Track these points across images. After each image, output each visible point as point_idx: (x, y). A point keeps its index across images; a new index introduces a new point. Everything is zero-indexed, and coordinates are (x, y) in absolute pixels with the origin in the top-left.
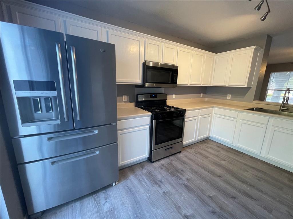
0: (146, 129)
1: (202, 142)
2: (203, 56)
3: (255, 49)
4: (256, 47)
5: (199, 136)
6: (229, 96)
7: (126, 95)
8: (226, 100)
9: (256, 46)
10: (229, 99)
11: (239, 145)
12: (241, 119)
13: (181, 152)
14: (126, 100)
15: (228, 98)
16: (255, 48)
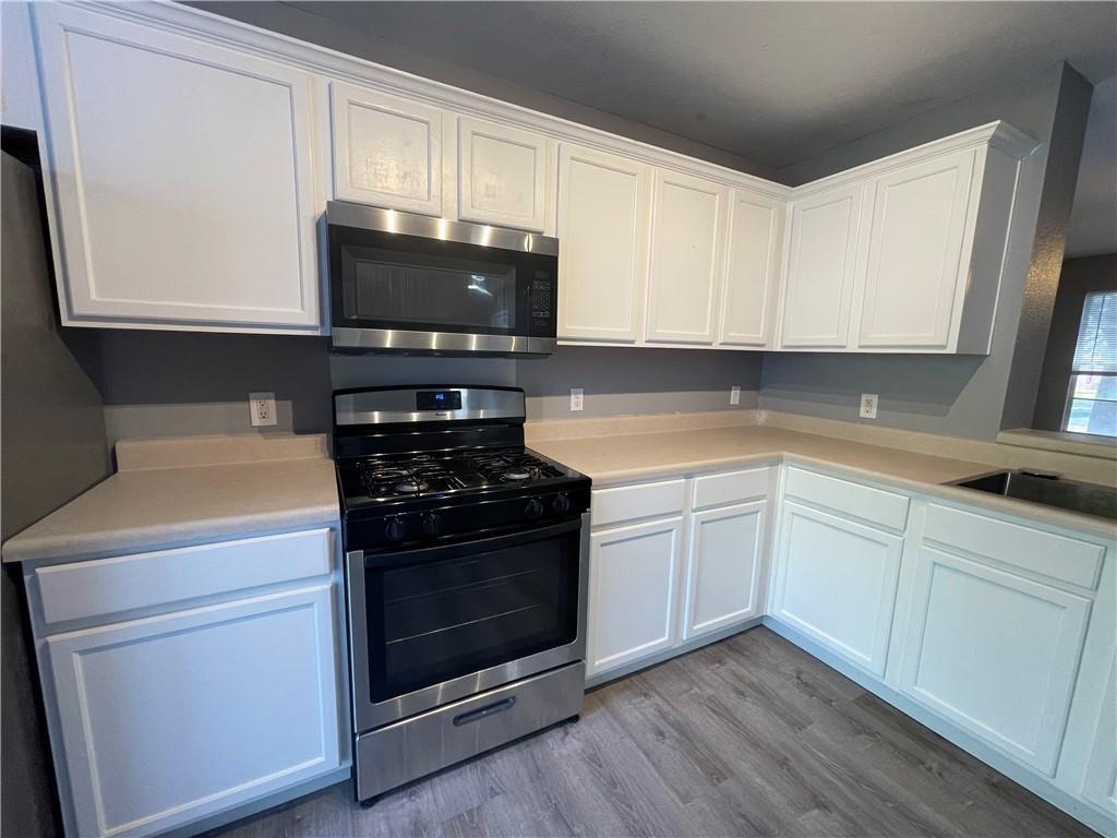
0: (311, 605)
1: (719, 645)
2: (718, 197)
3: (994, 143)
4: (999, 127)
5: (694, 621)
6: (869, 403)
7: (272, 394)
8: (854, 422)
9: (998, 122)
10: (867, 416)
11: (923, 691)
12: (925, 539)
13: (575, 719)
14: (272, 421)
15: (863, 414)
16: (994, 136)
